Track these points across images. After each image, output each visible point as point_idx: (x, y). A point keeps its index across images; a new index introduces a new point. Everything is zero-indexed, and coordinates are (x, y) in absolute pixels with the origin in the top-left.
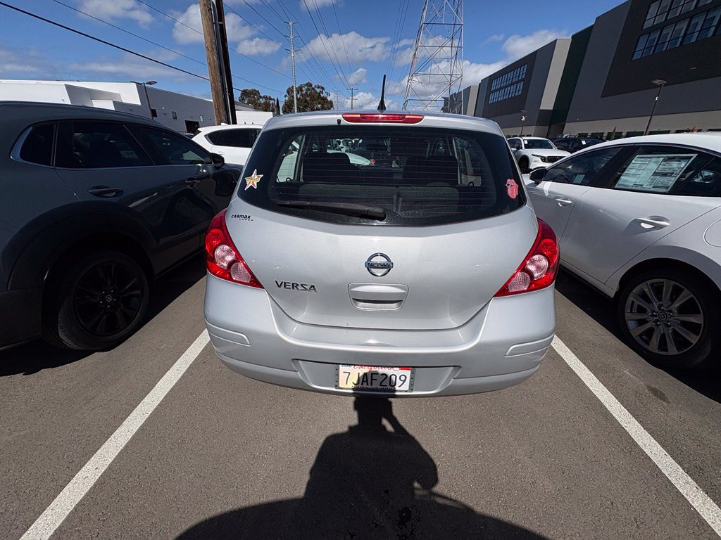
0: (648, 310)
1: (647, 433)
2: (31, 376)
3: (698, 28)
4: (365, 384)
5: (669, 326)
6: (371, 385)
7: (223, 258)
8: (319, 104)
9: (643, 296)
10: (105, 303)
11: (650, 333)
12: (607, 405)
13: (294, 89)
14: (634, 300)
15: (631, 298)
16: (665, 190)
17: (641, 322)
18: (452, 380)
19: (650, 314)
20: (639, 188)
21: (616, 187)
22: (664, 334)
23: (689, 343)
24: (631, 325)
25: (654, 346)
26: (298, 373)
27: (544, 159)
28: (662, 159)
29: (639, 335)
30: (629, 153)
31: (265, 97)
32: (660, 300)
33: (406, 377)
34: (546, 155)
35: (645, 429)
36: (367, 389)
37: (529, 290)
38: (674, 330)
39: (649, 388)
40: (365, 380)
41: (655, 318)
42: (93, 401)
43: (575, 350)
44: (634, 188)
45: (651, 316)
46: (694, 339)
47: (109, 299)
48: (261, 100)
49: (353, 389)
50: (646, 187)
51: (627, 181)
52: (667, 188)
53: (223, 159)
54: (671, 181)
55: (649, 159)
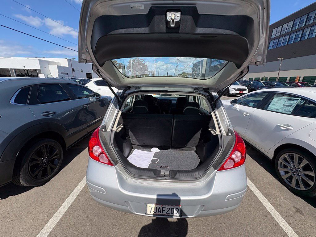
0: (289, 167)
1: (296, 235)
2: (4, 200)
3: (294, 38)
4: (159, 212)
5: (300, 176)
6: (162, 213)
7: (97, 151)
8: (141, 66)
9: (285, 160)
10: (43, 163)
11: (291, 178)
12: (275, 217)
13: (131, 60)
14: (282, 162)
15: (280, 160)
16: (289, 113)
17: (287, 172)
18: (201, 211)
19: (290, 169)
20: (278, 111)
21: (268, 109)
22: (297, 179)
23: (310, 185)
24: (282, 173)
25: (293, 184)
26: (128, 207)
27: (236, 90)
28: (286, 99)
29: (286, 179)
30: (271, 95)
31: (119, 64)
32: (294, 162)
33: (179, 209)
34: (237, 88)
35: (295, 232)
36: (160, 215)
37: (234, 167)
38: (301, 178)
39: (294, 207)
40: (159, 210)
41: (293, 171)
42: (31, 215)
43: (257, 186)
44: (275, 111)
45: (290, 170)
46: (312, 184)
47: (45, 161)
48: (118, 64)
49: (154, 215)
50: (280, 111)
51: (272, 107)
52: (290, 112)
53: (100, 95)
54: (291, 109)
55: (281, 99)
